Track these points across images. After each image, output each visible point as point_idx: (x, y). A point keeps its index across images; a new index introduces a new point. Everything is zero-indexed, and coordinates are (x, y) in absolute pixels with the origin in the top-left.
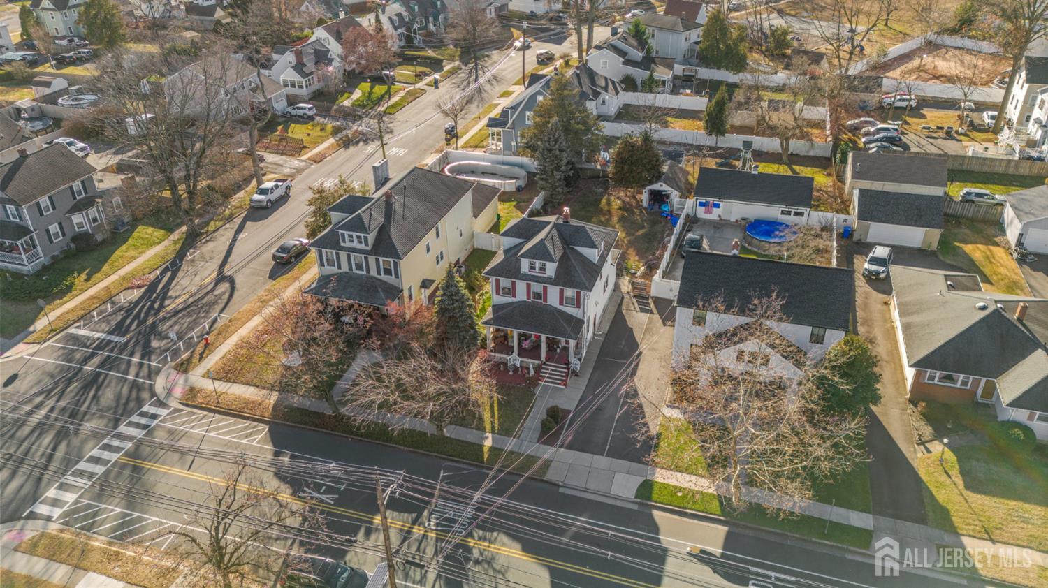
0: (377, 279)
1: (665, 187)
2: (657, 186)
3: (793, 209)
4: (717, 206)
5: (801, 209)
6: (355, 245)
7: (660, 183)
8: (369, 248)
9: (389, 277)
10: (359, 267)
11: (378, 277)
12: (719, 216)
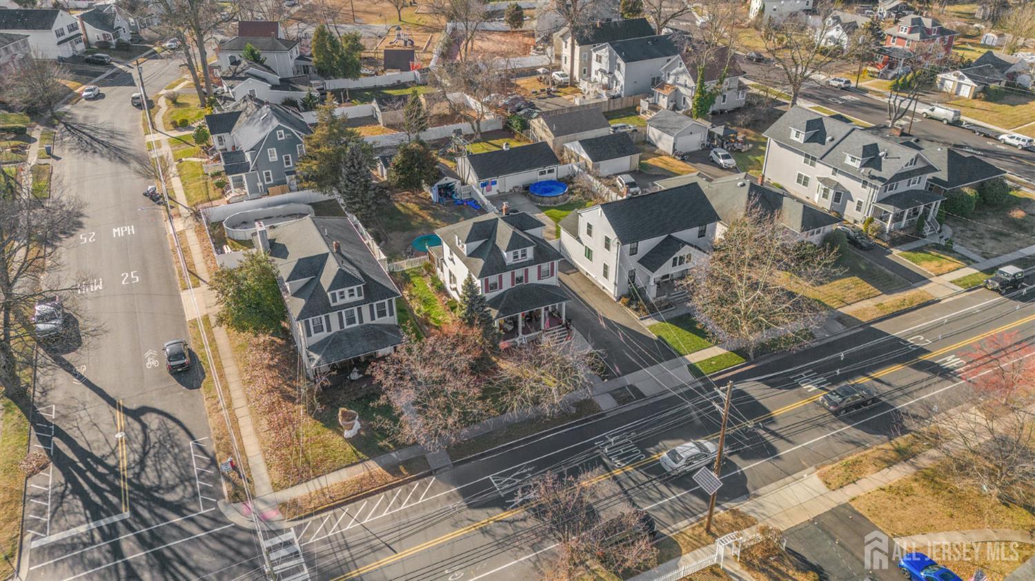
0: (373, 325)
3: (547, 169)
4: (494, 183)
5: (551, 167)
6: (348, 299)
7: (445, 178)
8: (362, 298)
9: (384, 318)
10: (351, 320)
11: (373, 322)
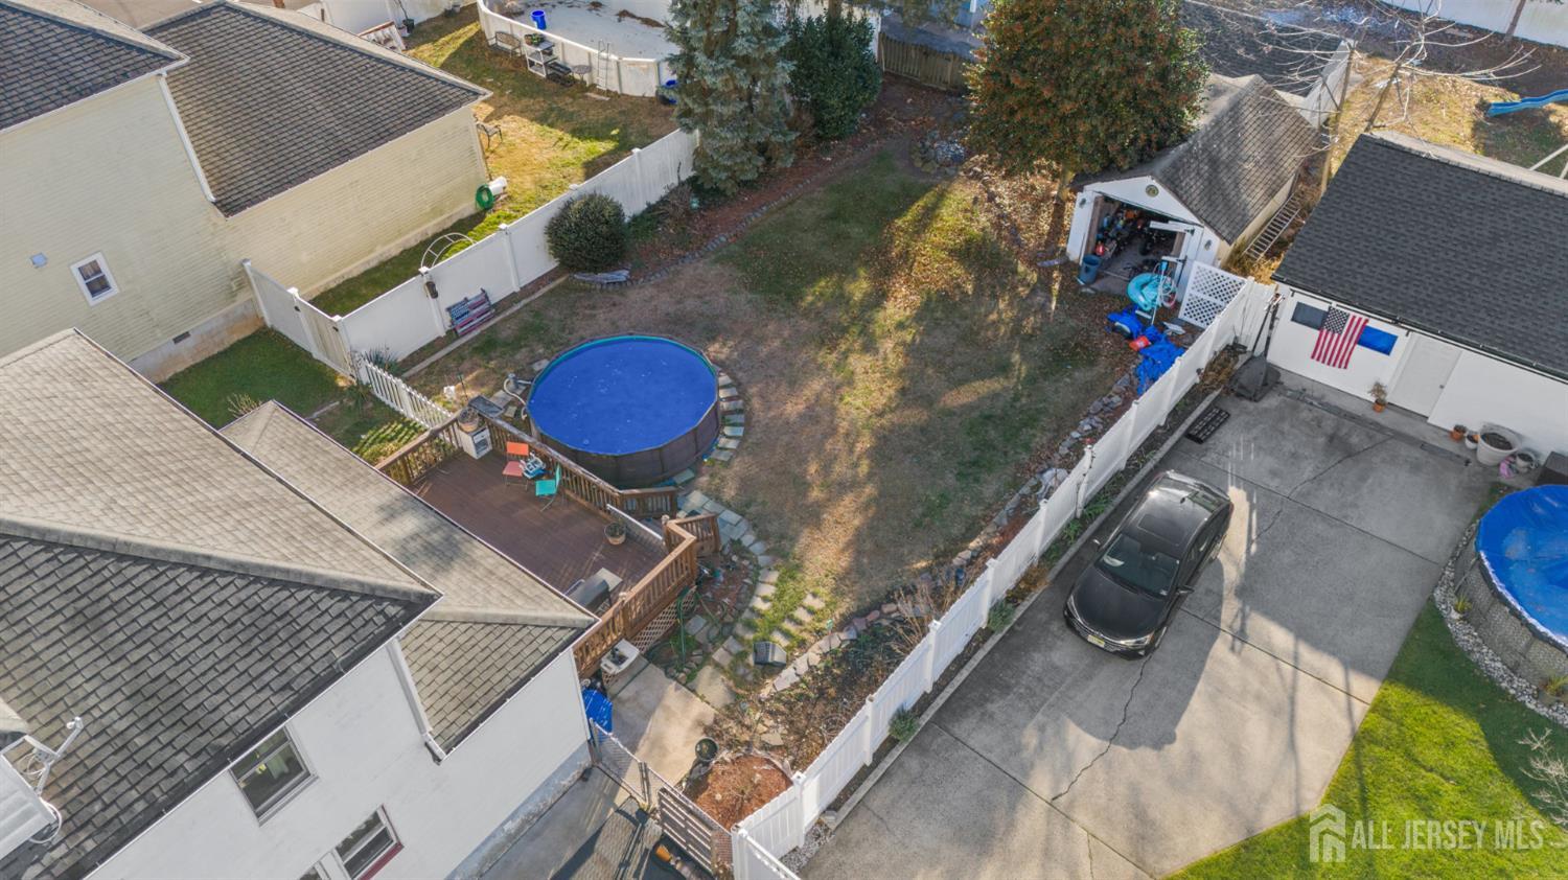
1: (1164, 202)
2: (1133, 190)
4: (1384, 344)
7: (1148, 181)
12: (1378, 389)
